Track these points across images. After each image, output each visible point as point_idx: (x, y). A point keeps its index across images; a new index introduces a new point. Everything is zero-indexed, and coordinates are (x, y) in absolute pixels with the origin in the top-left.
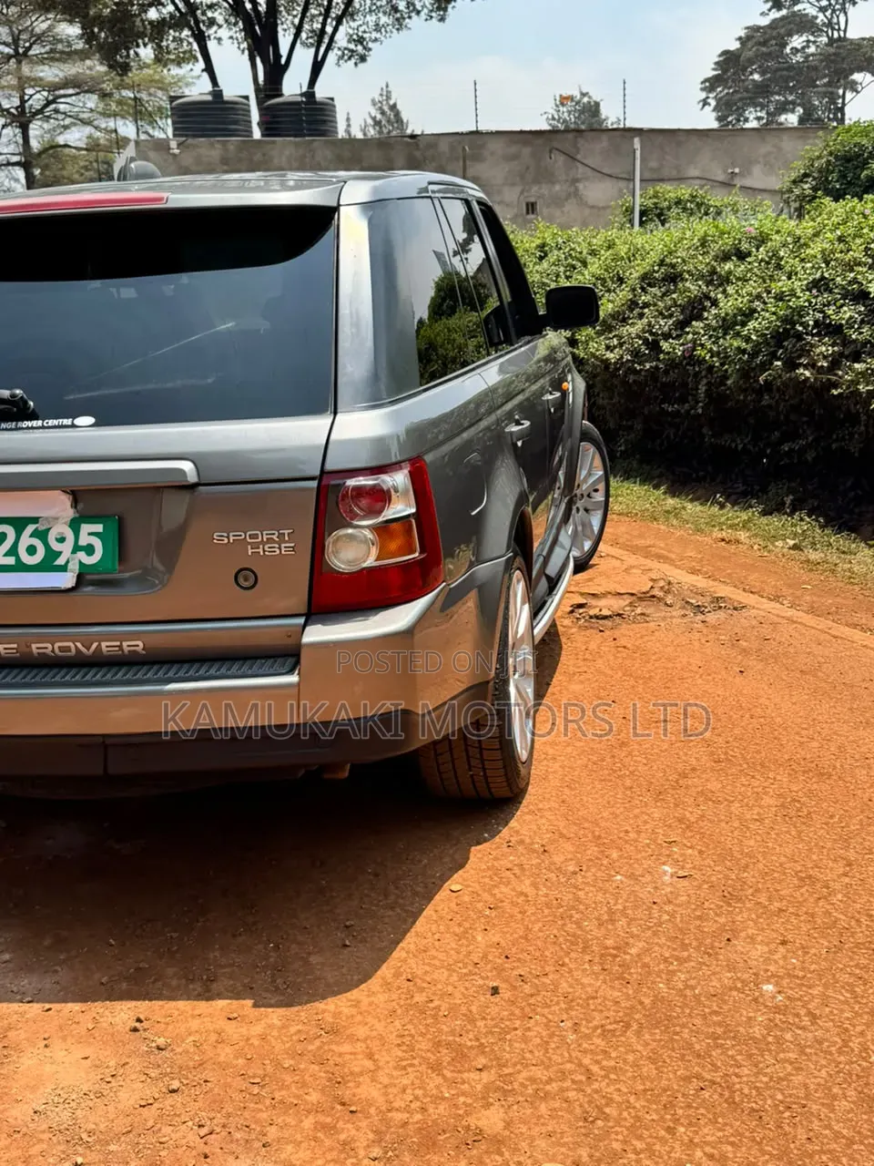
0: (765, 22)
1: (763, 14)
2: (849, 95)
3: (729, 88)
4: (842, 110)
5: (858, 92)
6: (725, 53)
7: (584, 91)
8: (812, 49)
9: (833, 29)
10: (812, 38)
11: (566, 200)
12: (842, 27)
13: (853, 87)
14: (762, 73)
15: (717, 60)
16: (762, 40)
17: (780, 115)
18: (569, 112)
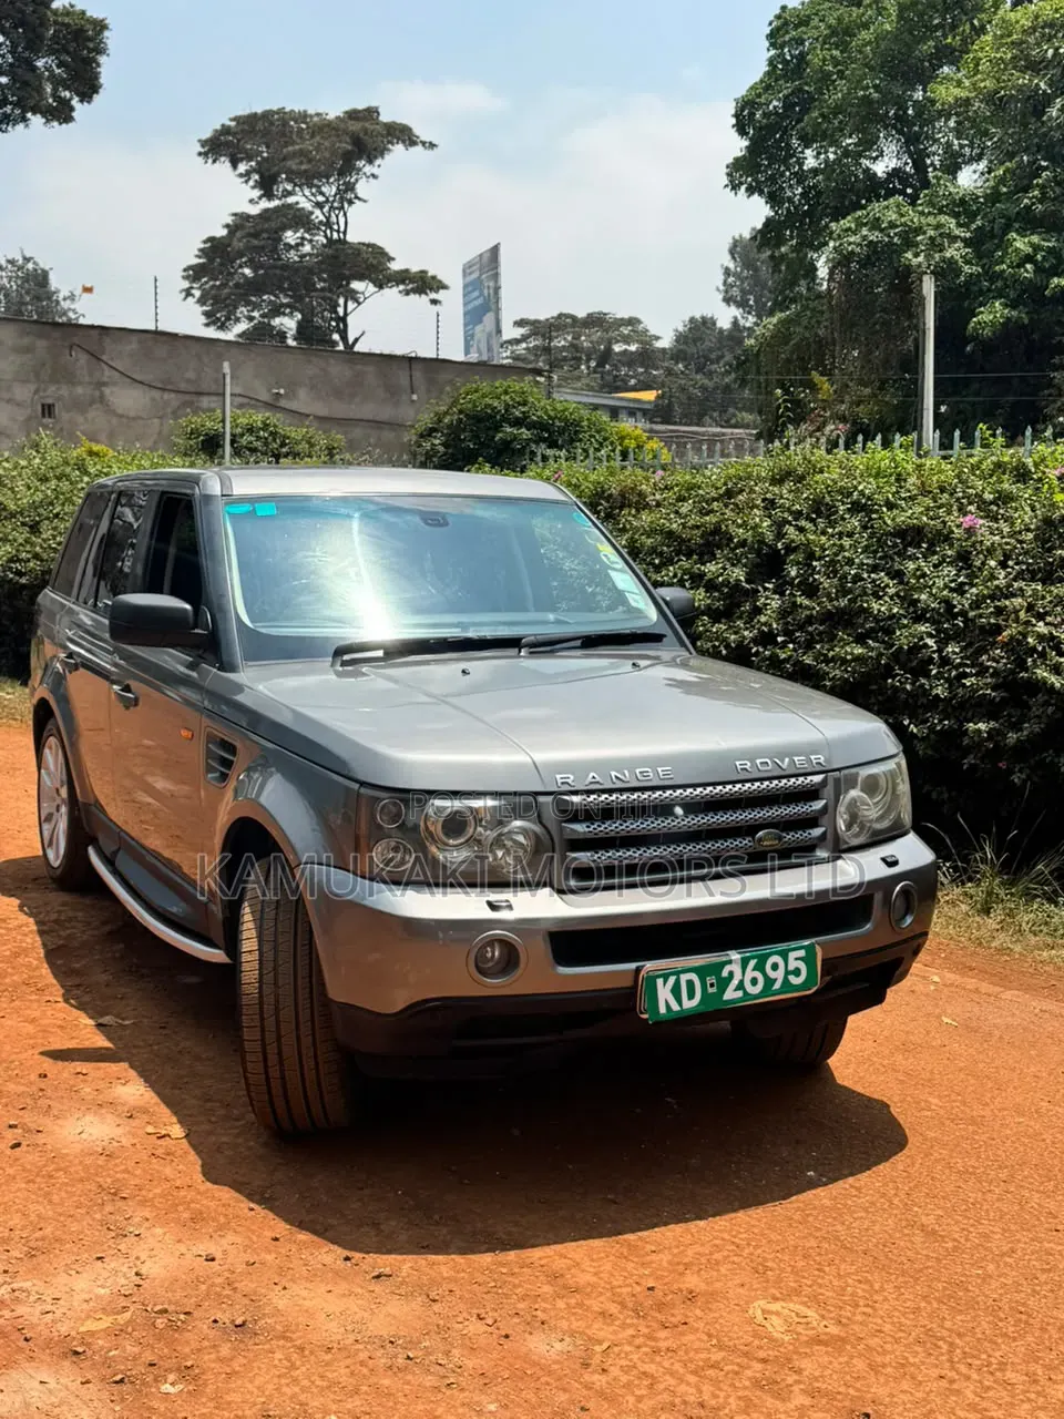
0: (254, 210)
1: (251, 201)
2: (351, 305)
3: (216, 280)
4: (344, 320)
5: (359, 304)
6: (211, 239)
7: (28, 256)
8: (307, 248)
9: (332, 229)
10: (307, 236)
11: (91, 405)
12: (342, 229)
13: (352, 296)
14: (255, 270)
15: (202, 246)
16: (252, 231)
17: (273, 317)
18: (10, 279)
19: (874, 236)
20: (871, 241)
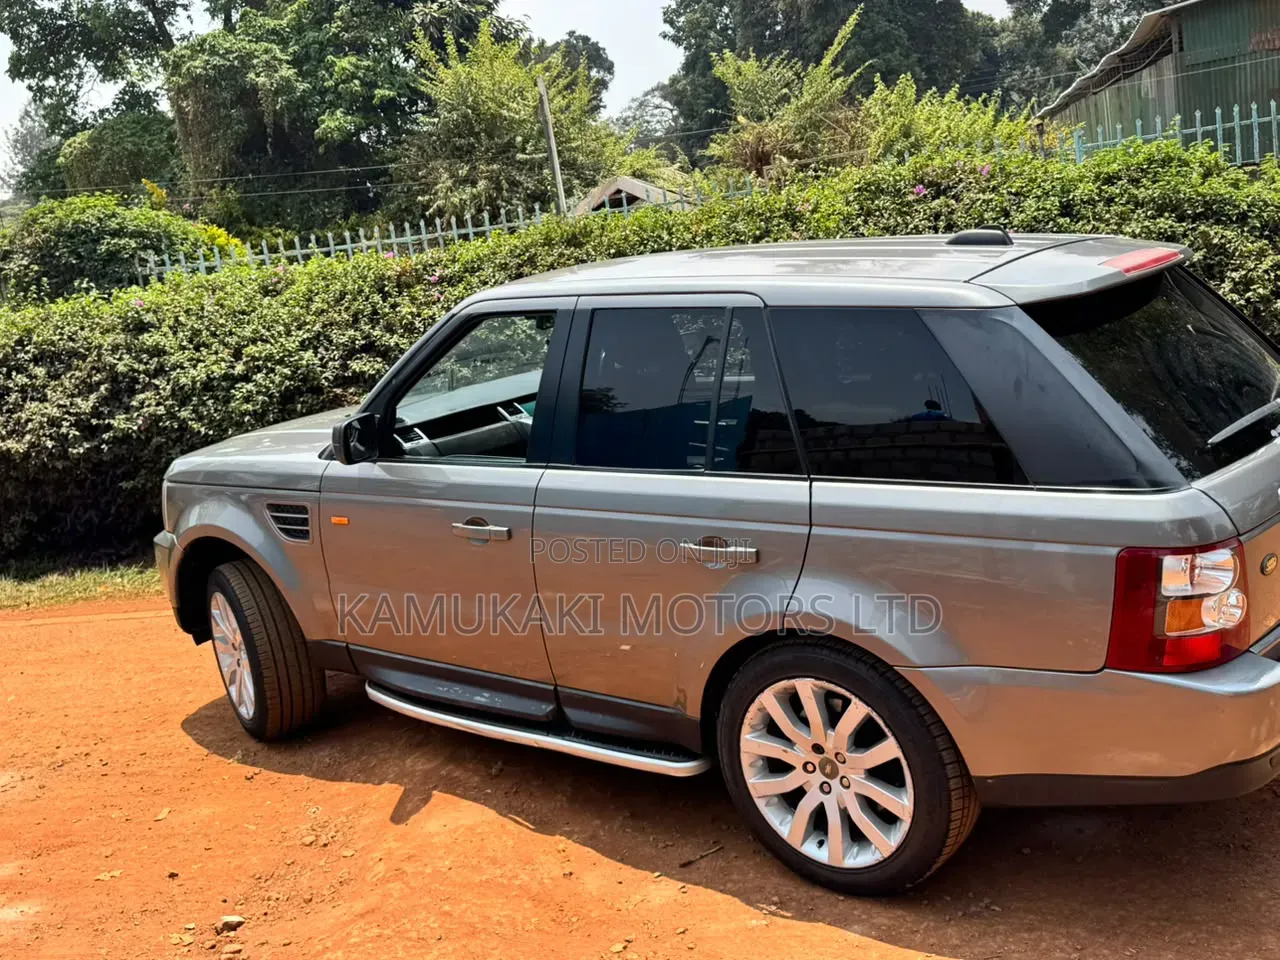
19: (216, 61)
20: (215, 65)
